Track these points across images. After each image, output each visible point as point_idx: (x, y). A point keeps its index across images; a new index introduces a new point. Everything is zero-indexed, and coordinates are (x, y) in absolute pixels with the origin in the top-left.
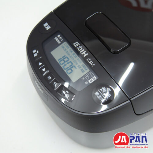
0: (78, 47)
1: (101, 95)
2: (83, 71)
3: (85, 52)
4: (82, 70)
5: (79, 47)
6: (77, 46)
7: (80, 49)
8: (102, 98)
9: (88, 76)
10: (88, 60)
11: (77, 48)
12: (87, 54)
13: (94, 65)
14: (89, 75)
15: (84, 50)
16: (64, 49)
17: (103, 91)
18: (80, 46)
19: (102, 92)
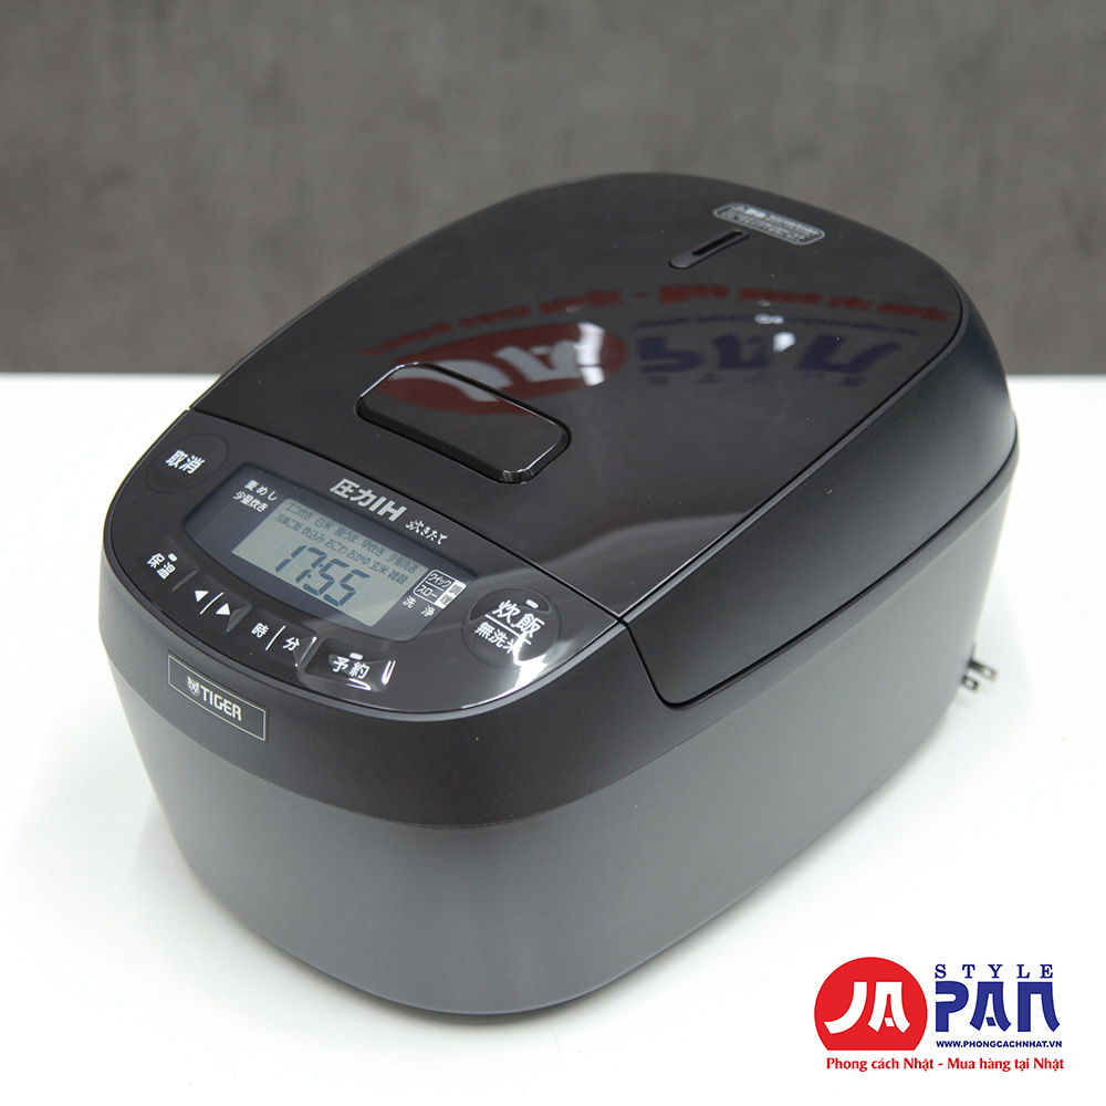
0: (356, 493)
1: (503, 630)
2: (401, 579)
3: (392, 503)
4: (394, 575)
5: (361, 494)
6: (347, 493)
7: (364, 500)
8: (509, 640)
9: (428, 586)
10: (410, 526)
11: (352, 499)
12: (403, 509)
13: (442, 537)
14: (433, 582)
15: (383, 499)
16: (292, 524)
17: (508, 615)
18: (361, 491)
19: (503, 620)
